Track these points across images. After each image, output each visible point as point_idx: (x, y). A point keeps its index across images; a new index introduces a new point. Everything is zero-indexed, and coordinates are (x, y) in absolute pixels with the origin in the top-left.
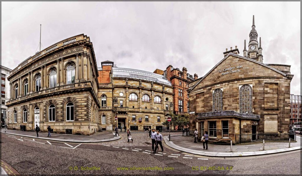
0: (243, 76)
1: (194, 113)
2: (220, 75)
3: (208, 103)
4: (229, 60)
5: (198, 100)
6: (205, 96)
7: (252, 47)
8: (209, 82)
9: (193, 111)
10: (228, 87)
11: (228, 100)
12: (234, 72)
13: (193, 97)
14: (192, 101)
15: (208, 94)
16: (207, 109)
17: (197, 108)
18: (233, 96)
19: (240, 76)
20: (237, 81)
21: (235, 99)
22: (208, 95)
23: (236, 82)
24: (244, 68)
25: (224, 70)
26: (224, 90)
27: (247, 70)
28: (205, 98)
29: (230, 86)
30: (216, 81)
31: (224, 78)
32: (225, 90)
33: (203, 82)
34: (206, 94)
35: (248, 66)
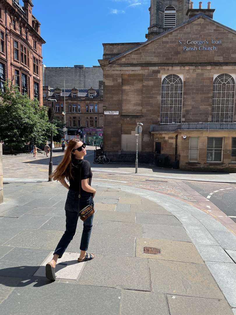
0: (221, 59)
1: (117, 113)
2: (179, 49)
3: (151, 97)
4: (198, 25)
5: (126, 88)
6: (146, 83)
8: (155, 56)
9: (116, 110)
10: (195, 75)
11: (193, 98)
12: (206, 49)
13: (114, 80)
14: (112, 86)
15: (151, 80)
16: (148, 110)
17: (124, 105)
18: (203, 91)
19: (217, 59)
20: (211, 65)
21: (205, 97)
22: (151, 83)
23: (209, 68)
24: (224, 45)
25: (189, 42)
26: (186, 78)
27: (228, 49)
28: (143, 86)
29: (197, 74)
30: (171, 59)
31: (188, 57)
32: (188, 78)
33: (140, 54)
34: (148, 80)
35: (231, 43)
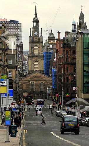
0: (41, 79)
1: (22, 89)
3: (29, 86)
6: (27, 84)
7: (35, 33)
8: (29, 79)
13: (21, 83)
18: (38, 85)
23: (39, 81)
26: (35, 83)
30: (32, 79)
